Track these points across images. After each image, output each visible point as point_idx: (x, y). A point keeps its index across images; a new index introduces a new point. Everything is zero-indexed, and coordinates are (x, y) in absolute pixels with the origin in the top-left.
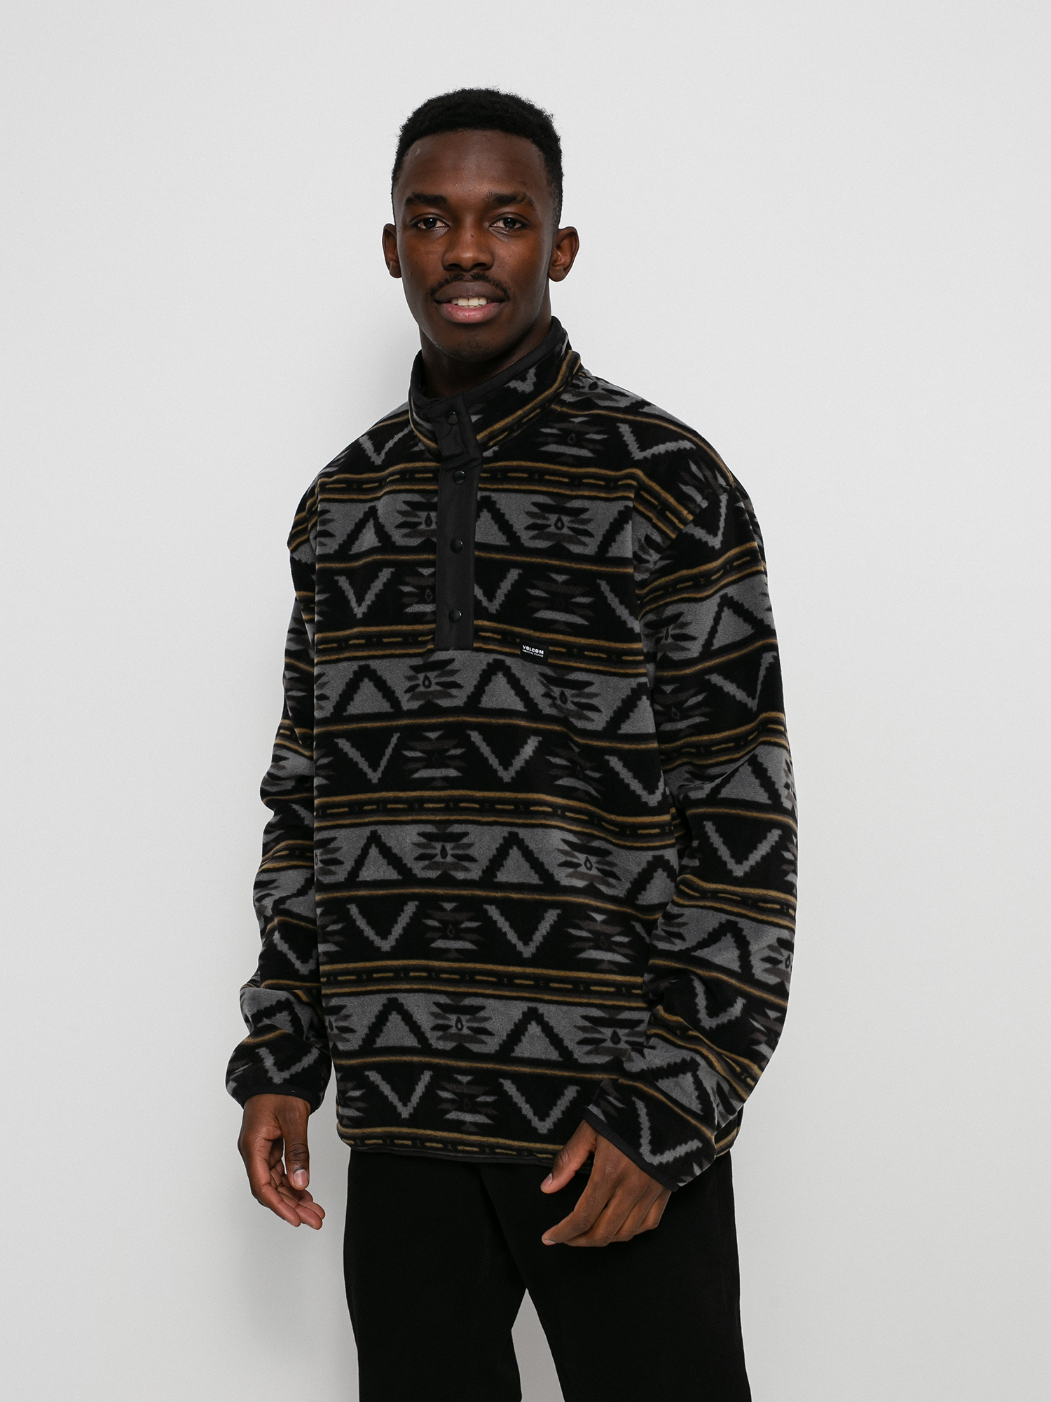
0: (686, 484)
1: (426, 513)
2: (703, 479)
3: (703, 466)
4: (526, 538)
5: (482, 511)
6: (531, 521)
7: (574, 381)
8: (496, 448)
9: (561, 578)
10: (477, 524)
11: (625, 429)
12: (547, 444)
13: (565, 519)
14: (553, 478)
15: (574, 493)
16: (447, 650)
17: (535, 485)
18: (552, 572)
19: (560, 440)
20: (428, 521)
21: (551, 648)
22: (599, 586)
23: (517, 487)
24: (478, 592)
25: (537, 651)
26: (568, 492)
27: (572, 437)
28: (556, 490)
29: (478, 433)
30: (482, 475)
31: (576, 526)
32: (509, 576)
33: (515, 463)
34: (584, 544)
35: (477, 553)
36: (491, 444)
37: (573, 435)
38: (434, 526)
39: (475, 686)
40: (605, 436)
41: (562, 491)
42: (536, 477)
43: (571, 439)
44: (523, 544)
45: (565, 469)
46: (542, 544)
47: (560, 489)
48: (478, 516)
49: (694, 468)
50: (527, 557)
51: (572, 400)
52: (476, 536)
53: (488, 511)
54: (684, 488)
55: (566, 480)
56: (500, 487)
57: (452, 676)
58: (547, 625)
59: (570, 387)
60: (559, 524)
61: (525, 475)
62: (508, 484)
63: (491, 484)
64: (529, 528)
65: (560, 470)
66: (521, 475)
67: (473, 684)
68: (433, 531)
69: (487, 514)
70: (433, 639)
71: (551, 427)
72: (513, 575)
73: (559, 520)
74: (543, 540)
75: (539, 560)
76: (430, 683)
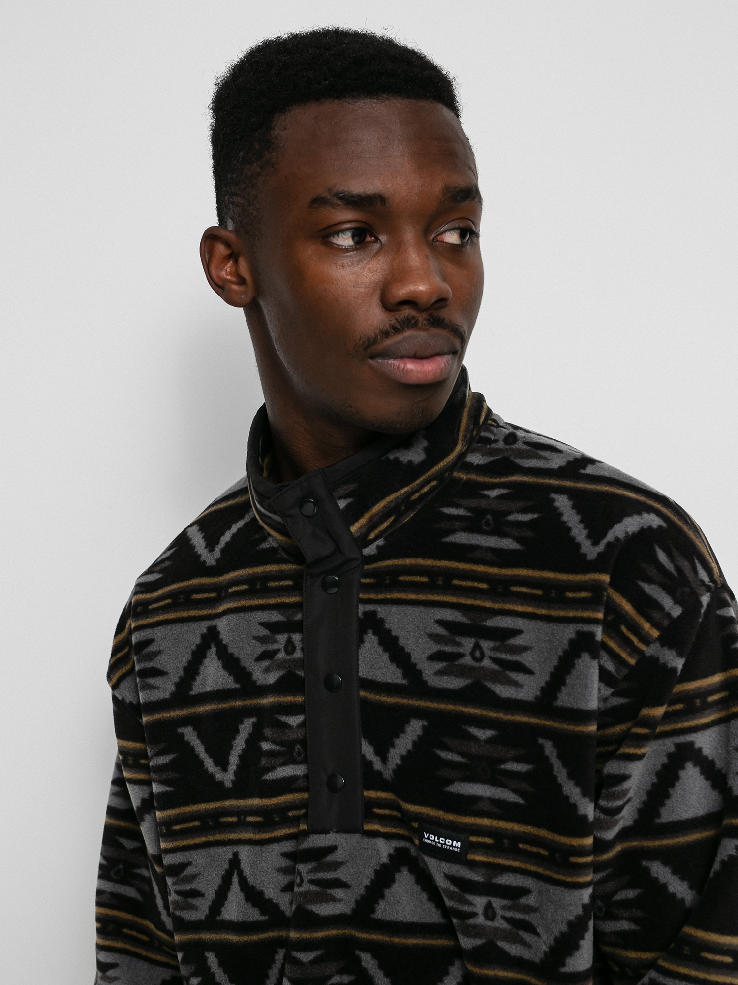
0: (650, 581)
1: (286, 636)
2: (675, 574)
3: (676, 553)
4: (429, 672)
5: (366, 633)
6: (435, 648)
7: (482, 434)
8: (380, 542)
9: (483, 734)
10: (360, 651)
11: (562, 502)
12: (453, 532)
13: (486, 645)
14: (464, 583)
15: (497, 606)
16: (326, 832)
17: (438, 594)
18: (471, 726)
19: (473, 525)
20: (290, 647)
21: (473, 839)
22: (542, 747)
23: (413, 597)
24: (367, 750)
25: (449, 842)
26: (488, 604)
27: (488, 520)
28: (469, 602)
29: (353, 523)
30: (363, 580)
31: (503, 656)
32: (408, 730)
33: (408, 561)
34: (516, 684)
35: (362, 694)
36: (372, 536)
37: (489, 517)
38: (298, 654)
39: (367, 887)
40: (536, 516)
41: (478, 603)
42: (440, 582)
43: (487, 524)
44: (426, 682)
45: (482, 569)
46: (454, 683)
47: (476, 599)
48: (361, 641)
49: (662, 556)
50: (432, 702)
51: (481, 462)
52: (360, 670)
53: (374, 634)
54: (647, 588)
55: (484, 586)
56: (388, 596)
57: (335, 870)
58: (468, 805)
59: (478, 442)
60: (478, 654)
61: (424, 579)
62: (400, 591)
63: (376, 593)
64: (432, 658)
65: (474, 571)
66: (418, 579)
67: (364, 884)
68: (295, 661)
69: (373, 637)
70: (305, 815)
71: (457, 506)
72: (415, 728)
73: (477, 646)
74: (455, 676)
75: (450, 707)
76: (302, 880)
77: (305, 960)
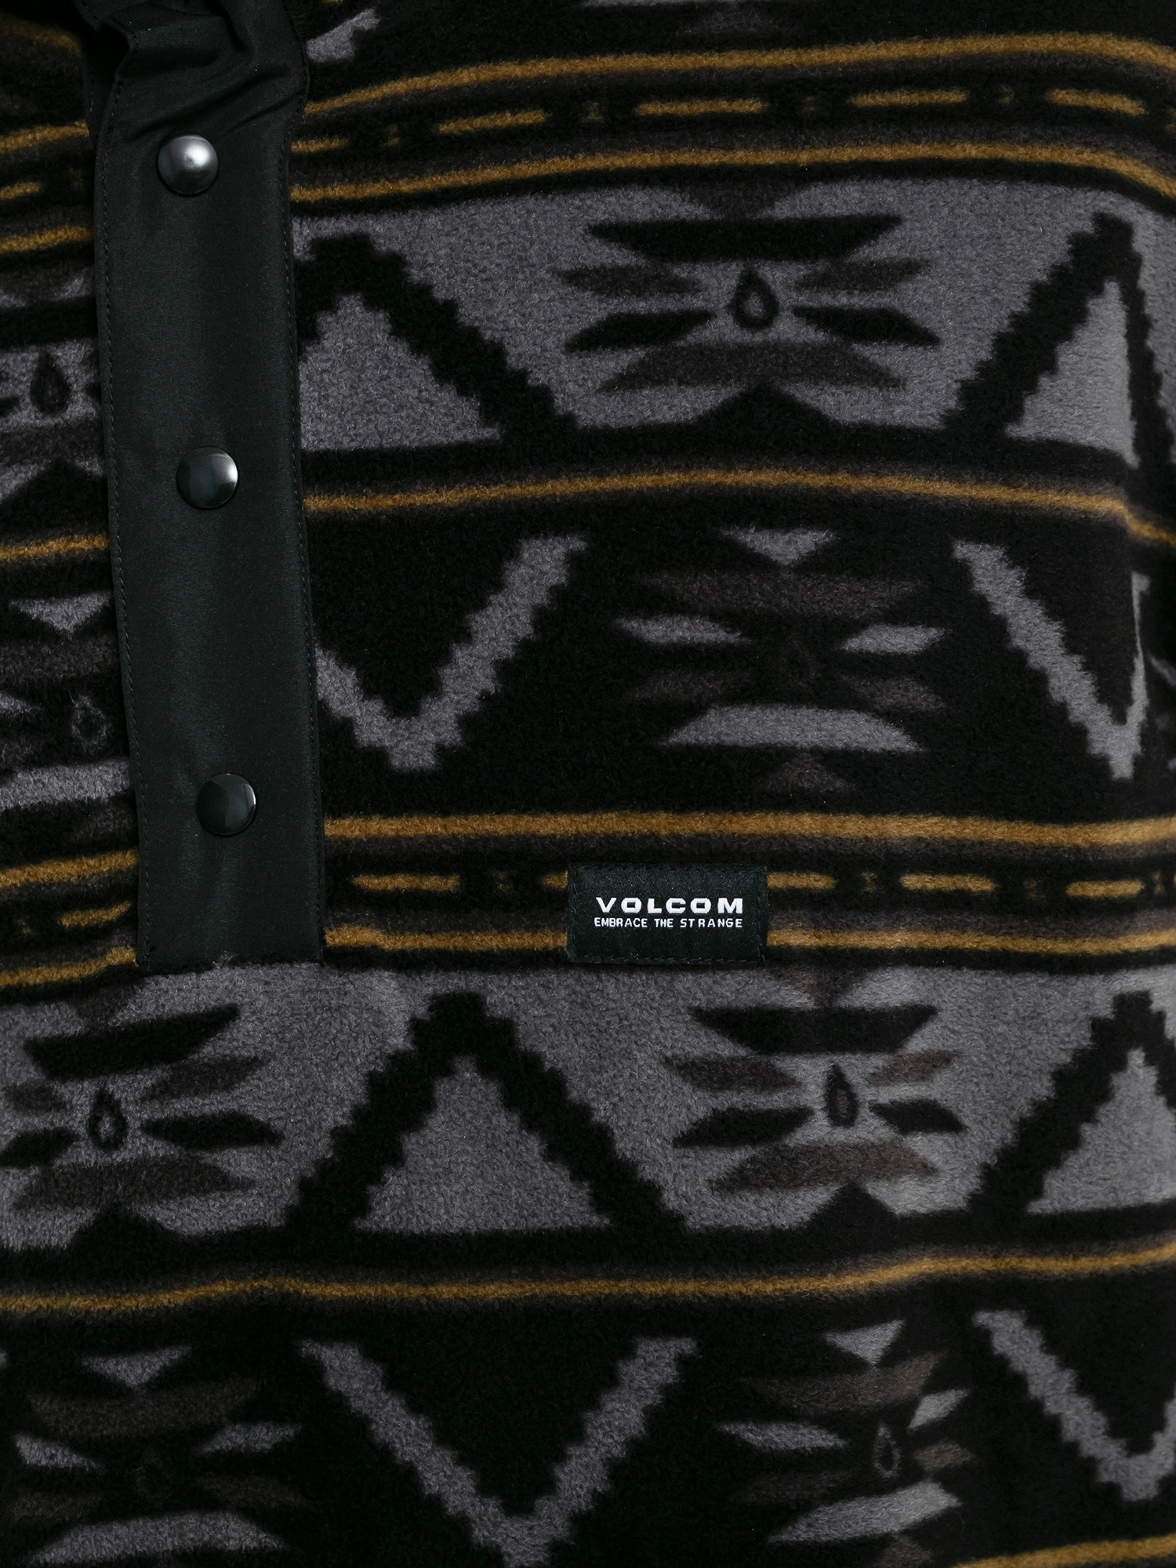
1: (32, 356)
4: (582, 389)
5: (328, 306)
6: (596, 310)
8: (365, 20)
9: (788, 547)
10: (303, 370)
13: (778, 276)
15: (803, 157)
16: (200, 966)
17: (591, 152)
18: (745, 526)
20: (49, 388)
21: (776, 881)
23: (496, 173)
24: (336, 685)
25: (701, 905)
26: (771, 157)
28: (710, 158)
30: (299, 147)
31: (843, 300)
32: (517, 575)
33: (466, 76)
35: (316, 503)
38: (79, 408)
39: (336, 1133)
41: (740, 156)
42: (594, 117)
44: (572, 416)
45: (735, 60)
46: (676, 405)
47: (728, 148)
48: (307, 334)
52: (307, 426)
56: (405, 186)
57: (228, 1087)
60: (754, 306)
61: (531, 118)
62: (443, 169)
63: (356, 179)
64: (587, 342)
65: (711, 70)
66: (508, 118)
67: (329, 1124)
68: (67, 430)
69: (359, 314)
70: (130, 921)
72: (539, 566)
73: (750, 283)
74: (681, 382)
75: (673, 479)
76: (121, 1125)
77: (131, 1381)
